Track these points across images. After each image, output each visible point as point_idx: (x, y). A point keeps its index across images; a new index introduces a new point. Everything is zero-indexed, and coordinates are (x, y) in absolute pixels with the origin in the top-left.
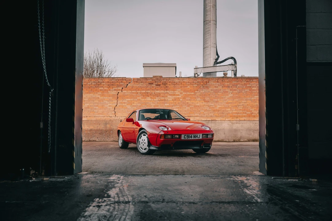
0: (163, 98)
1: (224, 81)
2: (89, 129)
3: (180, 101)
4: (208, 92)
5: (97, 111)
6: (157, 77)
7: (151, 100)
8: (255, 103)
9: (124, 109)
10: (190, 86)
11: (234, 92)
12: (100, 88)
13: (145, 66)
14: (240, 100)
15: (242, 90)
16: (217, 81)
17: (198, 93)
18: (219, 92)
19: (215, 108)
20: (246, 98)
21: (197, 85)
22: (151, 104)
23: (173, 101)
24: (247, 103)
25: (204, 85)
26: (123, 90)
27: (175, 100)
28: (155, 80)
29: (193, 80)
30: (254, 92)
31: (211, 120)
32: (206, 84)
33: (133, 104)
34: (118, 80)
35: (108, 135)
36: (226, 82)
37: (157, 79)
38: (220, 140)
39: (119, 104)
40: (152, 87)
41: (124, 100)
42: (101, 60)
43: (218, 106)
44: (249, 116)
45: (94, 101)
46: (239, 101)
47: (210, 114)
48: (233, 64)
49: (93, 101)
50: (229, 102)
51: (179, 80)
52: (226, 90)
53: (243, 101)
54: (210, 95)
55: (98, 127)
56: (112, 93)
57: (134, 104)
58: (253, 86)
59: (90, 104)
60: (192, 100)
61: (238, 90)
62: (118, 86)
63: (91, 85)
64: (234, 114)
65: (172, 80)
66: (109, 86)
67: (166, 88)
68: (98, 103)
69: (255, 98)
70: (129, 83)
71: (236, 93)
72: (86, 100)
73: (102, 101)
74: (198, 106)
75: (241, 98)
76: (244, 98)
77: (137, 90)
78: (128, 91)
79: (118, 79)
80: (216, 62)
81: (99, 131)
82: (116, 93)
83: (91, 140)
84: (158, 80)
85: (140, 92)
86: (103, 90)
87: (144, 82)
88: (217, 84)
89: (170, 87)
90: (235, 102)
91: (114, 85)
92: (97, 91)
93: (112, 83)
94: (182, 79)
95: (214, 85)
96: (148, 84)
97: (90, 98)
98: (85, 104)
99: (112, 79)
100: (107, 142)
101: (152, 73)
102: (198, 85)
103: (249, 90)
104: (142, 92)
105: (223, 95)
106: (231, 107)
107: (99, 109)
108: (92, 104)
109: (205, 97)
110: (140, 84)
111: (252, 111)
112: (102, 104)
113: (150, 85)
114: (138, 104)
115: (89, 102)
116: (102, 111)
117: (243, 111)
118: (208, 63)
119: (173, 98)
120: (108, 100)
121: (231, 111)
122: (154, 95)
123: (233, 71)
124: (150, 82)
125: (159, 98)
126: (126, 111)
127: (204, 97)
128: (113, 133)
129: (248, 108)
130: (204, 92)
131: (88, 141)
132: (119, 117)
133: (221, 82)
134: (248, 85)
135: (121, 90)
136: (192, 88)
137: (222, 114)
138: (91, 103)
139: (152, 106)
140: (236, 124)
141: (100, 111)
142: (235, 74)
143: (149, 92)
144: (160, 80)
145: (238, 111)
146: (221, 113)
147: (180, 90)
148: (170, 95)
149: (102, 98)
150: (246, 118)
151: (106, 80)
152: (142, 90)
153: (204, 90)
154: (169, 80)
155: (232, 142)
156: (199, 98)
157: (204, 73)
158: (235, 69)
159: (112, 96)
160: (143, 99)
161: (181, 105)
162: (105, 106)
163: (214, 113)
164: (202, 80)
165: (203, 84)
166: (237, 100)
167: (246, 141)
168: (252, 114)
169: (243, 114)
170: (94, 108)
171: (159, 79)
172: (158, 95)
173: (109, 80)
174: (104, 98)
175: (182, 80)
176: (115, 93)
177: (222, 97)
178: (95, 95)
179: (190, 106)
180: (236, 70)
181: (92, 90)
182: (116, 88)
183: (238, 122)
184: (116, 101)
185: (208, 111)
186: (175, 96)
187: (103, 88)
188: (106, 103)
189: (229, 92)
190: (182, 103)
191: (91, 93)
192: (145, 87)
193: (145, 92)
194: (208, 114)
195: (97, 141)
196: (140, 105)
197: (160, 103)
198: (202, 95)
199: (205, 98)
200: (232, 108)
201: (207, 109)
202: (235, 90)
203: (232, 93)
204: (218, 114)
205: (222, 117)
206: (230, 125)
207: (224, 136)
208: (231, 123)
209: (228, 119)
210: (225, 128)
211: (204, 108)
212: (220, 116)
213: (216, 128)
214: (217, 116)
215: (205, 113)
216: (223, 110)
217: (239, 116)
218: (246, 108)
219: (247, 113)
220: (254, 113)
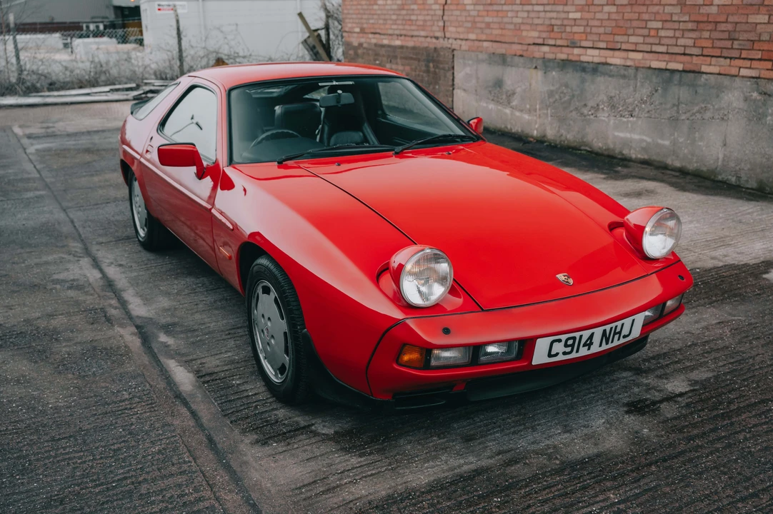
5: (416, 18)
19: (703, 10)
31: (684, 71)
38: (705, 169)
47: (681, 42)
55: (416, 67)
107: (419, 12)
126: (464, 19)
132: (450, 41)
137: (728, 44)
141: (421, 19)
146: (726, 35)
163: (695, 35)
185: (676, 25)
194: (674, 42)
201: (672, 14)
204: (713, 40)
205: (725, 58)
206: (755, 100)
207: (721, 156)
208: (757, 91)
209: (750, 68)
210: (730, 116)
211: (662, 8)
212: (717, 52)
213: (695, 111)
214: (705, 52)
215: (662, 33)
216: (737, 23)
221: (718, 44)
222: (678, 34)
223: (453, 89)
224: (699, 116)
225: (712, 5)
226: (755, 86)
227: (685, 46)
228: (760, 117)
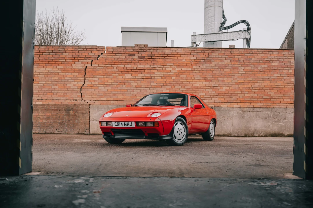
0: (149, 75)
1: (233, 52)
2: (45, 117)
3: (172, 80)
4: (211, 67)
5: (57, 92)
6: (141, 46)
7: (131, 77)
8: (276, 84)
9: (93, 90)
10: (186, 59)
11: (247, 68)
12: (60, 60)
13: (124, 31)
14: (255, 79)
15: (257, 66)
16: (223, 52)
17: (197, 69)
18: (226, 68)
19: (220, 90)
20: (262, 77)
21: (196, 58)
22: (132, 84)
23: (162, 80)
24: (264, 84)
25: (205, 58)
26: (93, 63)
27: (165, 78)
28: (138, 50)
29: (191, 52)
30: (273, 68)
31: (215, 107)
32: (208, 56)
33: (106, 83)
34: (85, 49)
35: (72, 125)
36: (236, 54)
37: (141, 48)
38: (226, 134)
39: (88, 83)
40: (133, 60)
41: (95, 76)
42: (63, 23)
43: (224, 88)
44: (267, 102)
45: (53, 78)
47: (212, 99)
48: (245, 29)
49: (51, 78)
50: (239, 81)
51: (171, 51)
52: (236, 66)
53: (258, 82)
54: (214, 72)
55: (57, 113)
56: (78, 67)
57: (108, 83)
58: (273, 61)
59: (47, 83)
60: (189, 78)
61: (252, 66)
62: (86, 58)
63: (48, 56)
64: (247, 99)
65: (162, 51)
66: (73, 58)
67: (153, 62)
68: (58, 80)
69: (276, 78)
70: (102, 53)
71: (249, 70)
72: (41, 76)
73: (64, 78)
74: (197, 87)
75: (256, 77)
76: (260, 77)
77: (112, 63)
78: (99, 65)
79: (87, 47)
80: (222, 28)
81: (59, 120)
82: (83, 67)
83: (47, 131)
84: (142, 51)
85: (117, 66)
86: (65, 63)
87: (122, 53)
88: (224, 56)
89: (158, 60)
90: (248, 81)
91: (80, 56)
92: (56, 65)
93: (78, 54)
94: (176, 49)
95: (219, 58)
96: (128, 55)
97: (47, 74)
98: (40, 82)
99: (78, 47)
100: (70, 135)
101: (133, 41)
102: (198, 58)
103: (267, 66)
104: (119, 66)
105: (231, 72)
106: (242, 88)
107: (59, 89)
108: (50, 83)
109: (207, 74)
110: (116, 55)
111: (271, 95)
112: (64, 83)
113: (131, 57)
114: (114, 83)
115: (46, 79)
116: (63, 92)
117: (259, 95)
118: (211, 28)
119: (163, 76)
120: (72, 76)
121: (243, 95)
122: (136, 71)
123: (245, 40)
124: (131, 53)
125: (143, 75)
126: (97, 92)
127: (205, 74)
128: (78, 123)
129: (266, 91)
130: (205, 67)
131: (44, 133)
132: (87, 101)
133: (229, 54)
134: (266, 59)
135: (90, 63)
136: (189, 63)
137: (230, 99)
138: (48, 81)
139: (133, 86)
140: (249, 112)
141: (61, 92)
142: (248, 45)
143: (130, 66)
144: (144, 51)
145: (252, 95)
146: (229, 97)
147: (172, 64)
148: (159, 71)
149: (64, 74)
150: (263, 104)
151: (69, 49)
152: (120, 64)
153: (206, 65)
154: (158, 51)
155: (243, 137)
156: (199, 76)
157: (205, 42)
158: (248, 37)
159: (78, 72)
160: (121, 77)
161: (173, 86)
162: (68, 85)
163: (218, 97)
164: (202, 52)
165: (204, 56)
166: (250, 79)
167: (262, 136)
168: (270, 98)
169: (258, 100)
170: (53, 87)
171: (143, 48)
172: (141, 71)
173: (73, 49)
174: (67, 74)
175: (175, 51)
176: (81, 67)
177: (229, 74)
178: (54, 69)
179: (186, 87)
180: (250, 39)
181: (49, 63)
182: (84, 61)
183: (251, 110)
184: (84, 79)
185: (211, 94)
186: (164, 73)
187: (64, 61)
188: (69, 81)
189: (239, 68)
190: (175, 82)
191: (48, 67)
192: (123, 59)
193: (123, 66)
194: (210, 99)
195: (56, 134)
196: (117, 84)
197: (144, 82)
198: (202, 72)
199: (207, 76)
200: (244, 90)
201: (209, 91)
202: (248, 66)
203: (243, 70)
204: (224, 98)
205: (229, 103)
206: (241, 113)
207: (232, 129)
208: (241, 110)
209: (237, 105)
210: (233, 118)
211: (205, 89)
212: (227, 101)
213: (221, 118)
214: (222, 101)
215: (206, 96)
216: (232, 94)
217: (252, 102)
218: (263, 91)
219: (264, 97)
220: (273, 97)
221: (226, 99)
222: (211, 97)
223: (90, 121)
224: (223, 119)
226: (240, 109)
227: (215, 100)
228: (243, 117)
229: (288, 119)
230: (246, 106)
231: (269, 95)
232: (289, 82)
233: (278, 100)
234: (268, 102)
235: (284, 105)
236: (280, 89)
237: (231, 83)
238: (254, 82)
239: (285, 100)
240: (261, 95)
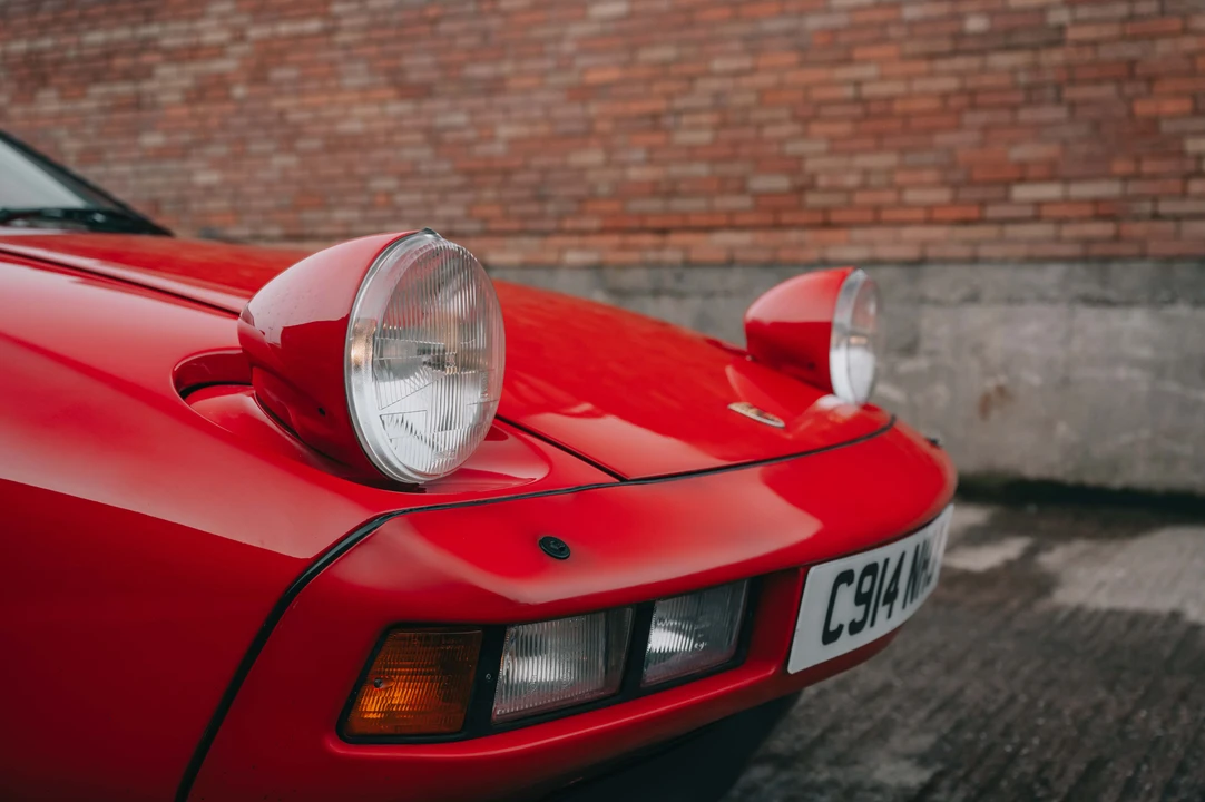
0: (130, 88)
3: (233, 107)
8: (843, 73)
23: (188, 111)
24: (759, 80)
27: (201, 100)
43: (505, 131)
44: (773, 215)
46: (679, 61)
50: (594, 77)
53: (718, 65)
54: (445, 27)
64: (637, 205)
106: (608, 126)
111: (810, 165)
117: (723, 169)
121: (613, 174)
125: (107, 90)
127: (392, 48)
129: (769, 132)
137: (533, 208)
143: (50, 43)
145: (676, 170)
146: (528, 193)
147: (230, 7)
150: (746, 238)
156: (361, 67)
168: (800, 190)
169: (717, 203)
172: (97, 65)
183: (668, 280)
186: (196, 68)
190: (246, 120)
199: (407, 61)
200: (621, 140)
201: (416, 162)
204: (505, 202)
209: (582, 249)
212: (514, 225)
215: (401, 199)
216: (546, 169)
217: (676, 222)
218: (749, 133)
219: (762, 183)
220: (822, 181)
221: (515, 209)
225: (492, 138)
229: (932, 353)
230: (633, 257)
231: (794, 165)
232: (945, 45)
233: (861, 198)
234: (786, 218)
235: (909, 240)
236: (874, 108)
237: (542, 97)
238: (690, 68)
239: (912, 196)
240: (737, 169)
